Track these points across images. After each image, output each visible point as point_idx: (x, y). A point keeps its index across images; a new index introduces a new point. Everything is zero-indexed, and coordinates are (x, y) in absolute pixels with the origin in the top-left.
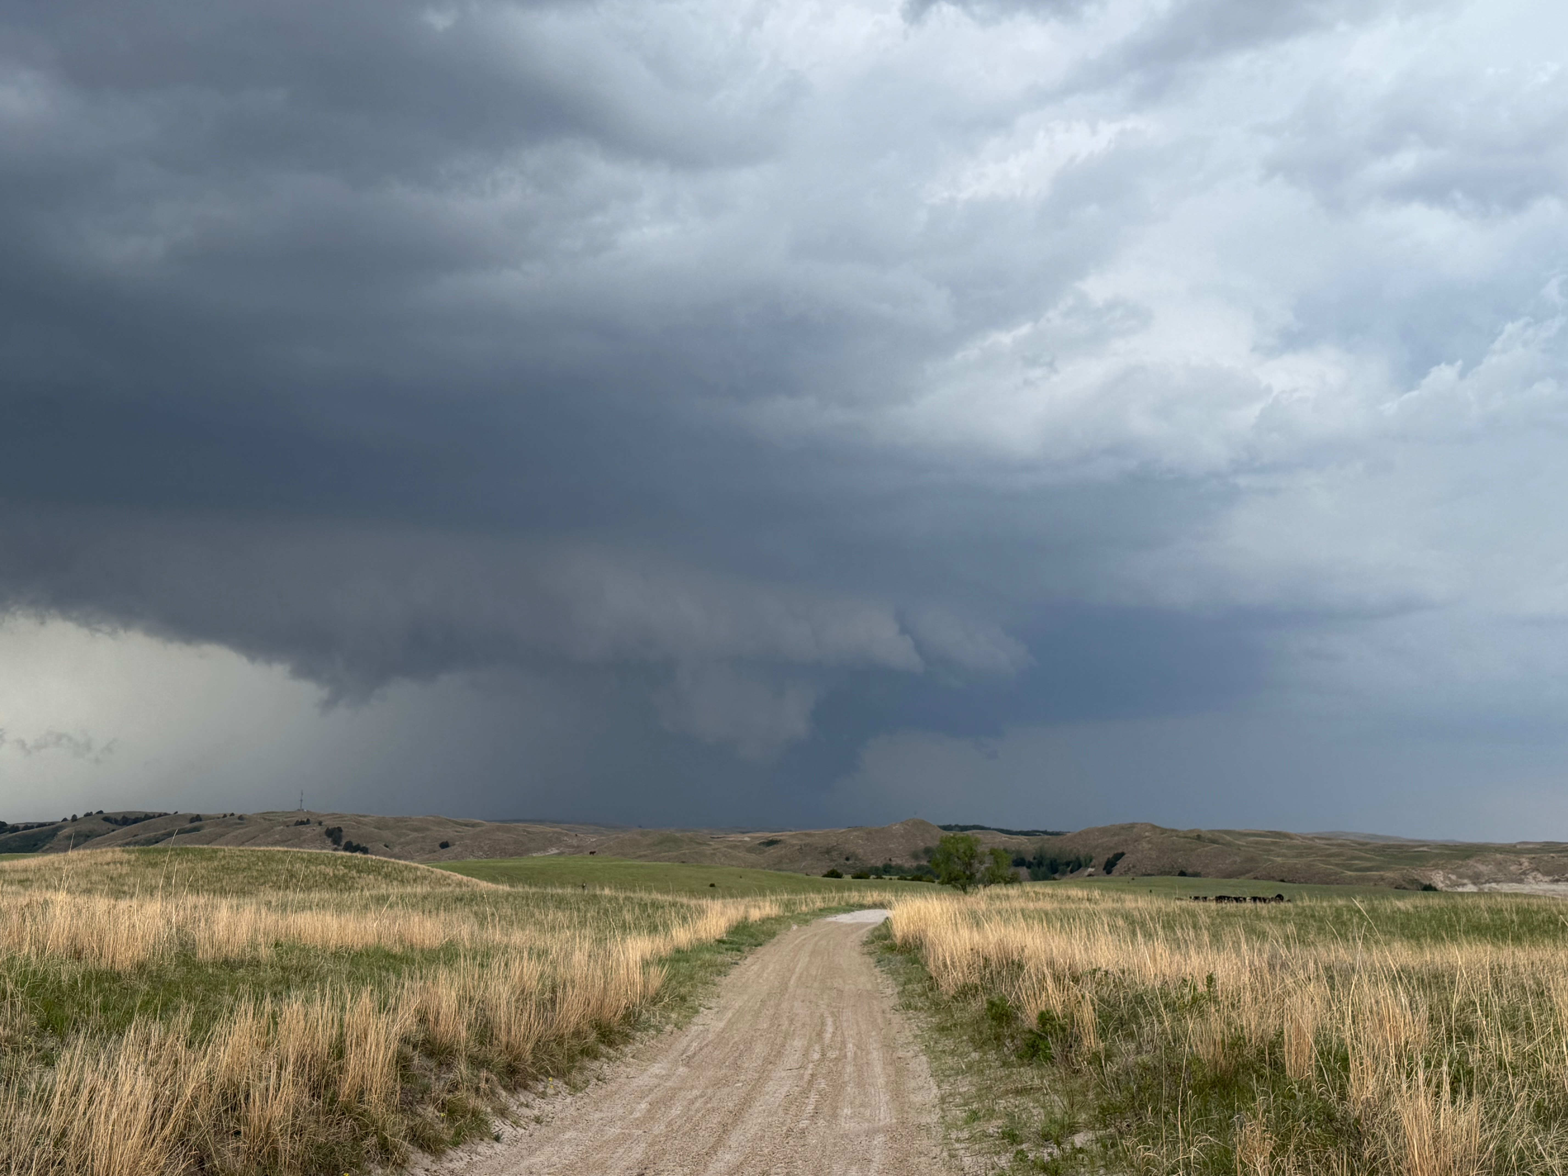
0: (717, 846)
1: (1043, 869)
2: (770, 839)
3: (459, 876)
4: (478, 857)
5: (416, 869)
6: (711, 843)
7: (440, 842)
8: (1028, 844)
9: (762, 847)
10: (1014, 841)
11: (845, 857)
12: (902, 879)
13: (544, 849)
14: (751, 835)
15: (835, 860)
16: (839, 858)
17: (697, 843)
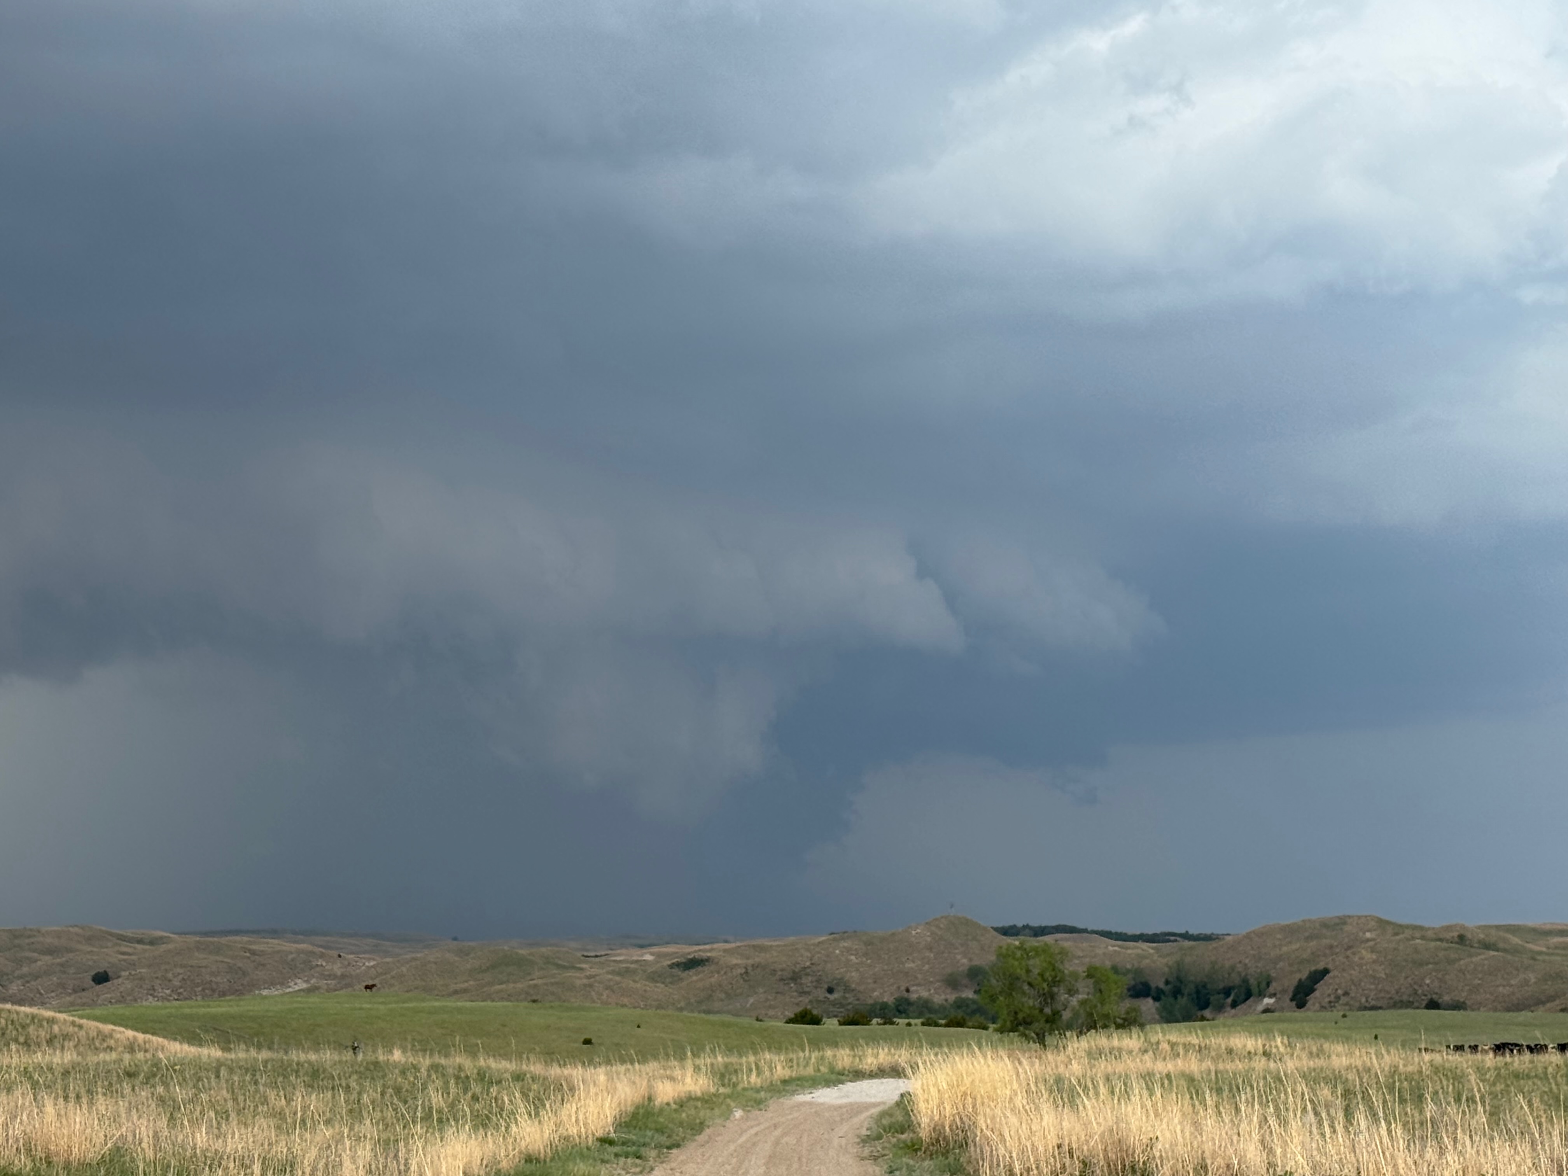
0: (594, 971)
1: (1183, 1001)
2: (690, 956)
3: (130, 1033)
4: (164, 999)
5: (51, 1021)
6: (584, 966)
7: (93, 973)
8: (1156, 958)
9: (676, 971)
10: (1129, 951)
11: (826, 986)
12: (930, 1025)
13: (283, 983)
14: (655, 949)
15: (809, 993)
16: (816, 987)
17: (559, 966)
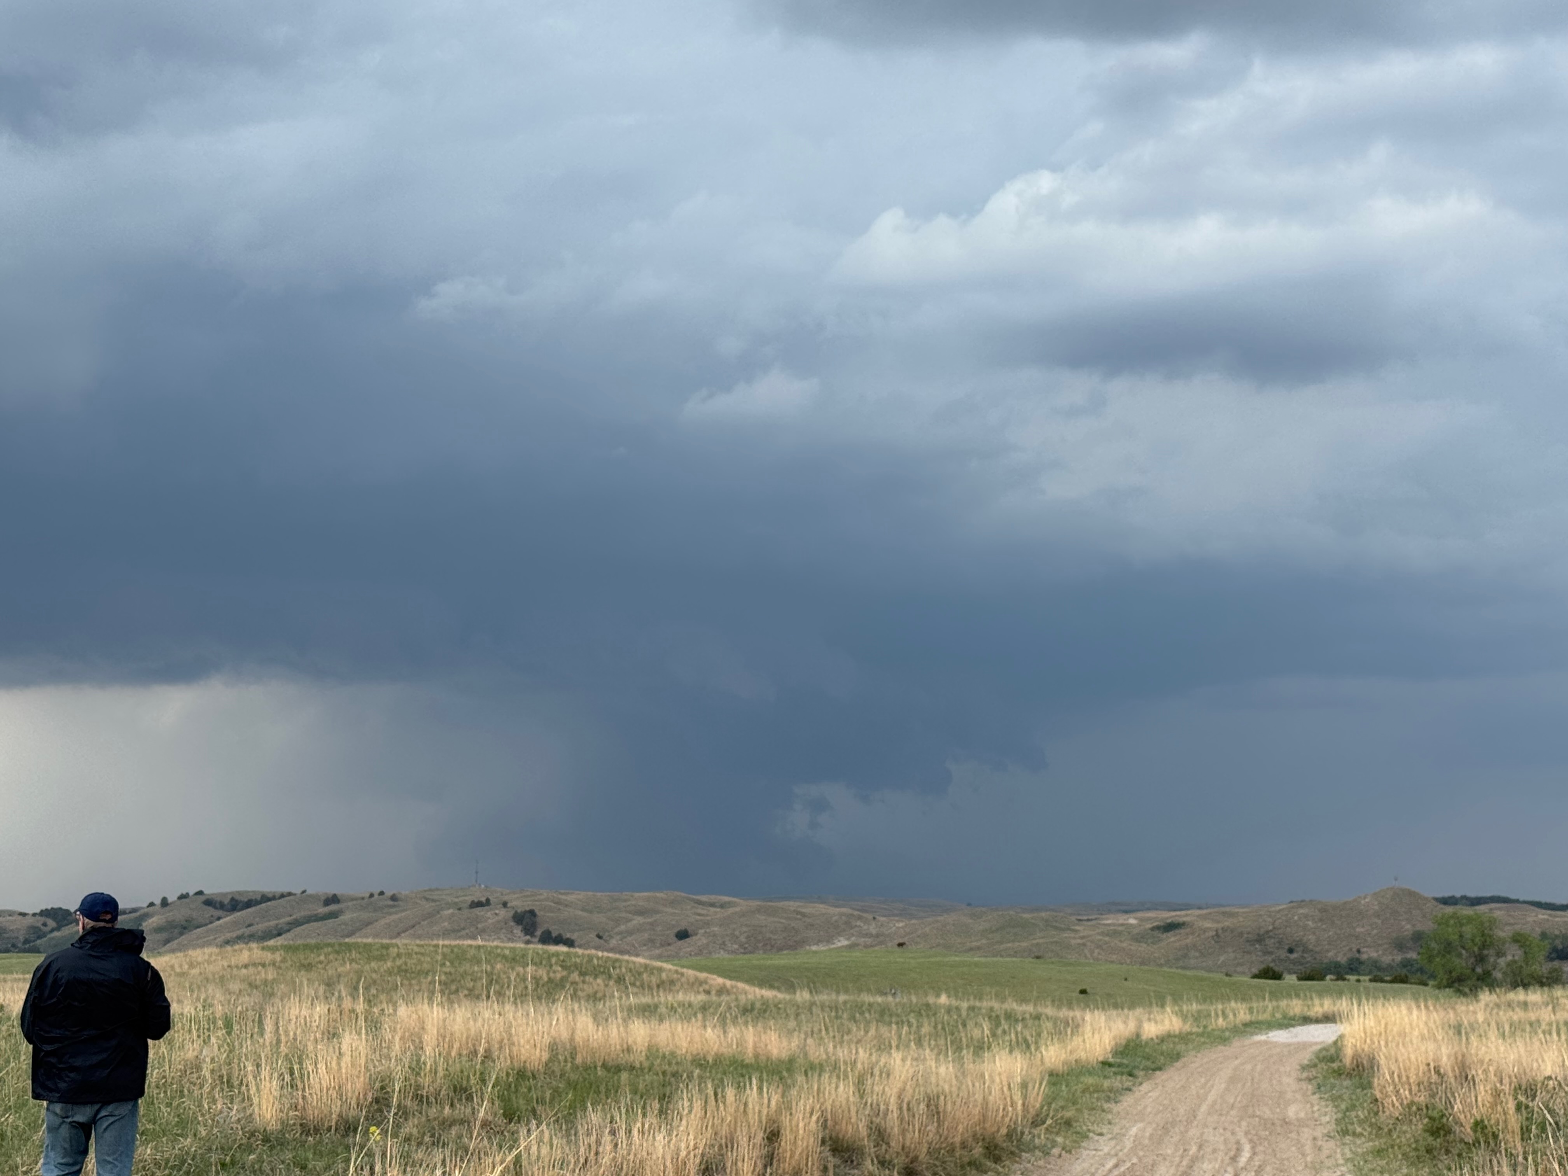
0: (1087, 933)
2: (1169, 921)
3: (719, 980)
4: (734, 952)
5: (659, 969)
6: (1077, 928)
7: (676, 930)
9: (1156, 933)
11: (1287, 947)
12: (1377, 981)
13: (829, 940)
14: (1140, 915)
15: (1271, 953)
16: (1278, 948)
17: (1056, 928)
